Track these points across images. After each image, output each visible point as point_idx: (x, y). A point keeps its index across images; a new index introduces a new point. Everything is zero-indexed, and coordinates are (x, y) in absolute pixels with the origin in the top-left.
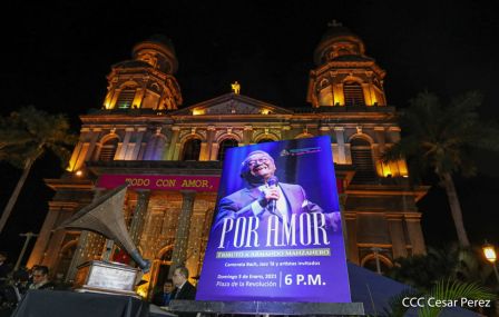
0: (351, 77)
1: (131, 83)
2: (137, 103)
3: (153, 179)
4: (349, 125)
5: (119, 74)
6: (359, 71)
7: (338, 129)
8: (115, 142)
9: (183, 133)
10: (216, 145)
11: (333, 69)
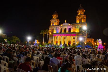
0: (81, 18)
1: (53, 21)
2: (55, 24)
3: (58, 35)
4: (79, 26)
5: (52, 20)
6: (82, 17)
7: (78, 26)
8: (53, 29)
9: (60, 28)
10: (64, 29)
11: (78, 17)
